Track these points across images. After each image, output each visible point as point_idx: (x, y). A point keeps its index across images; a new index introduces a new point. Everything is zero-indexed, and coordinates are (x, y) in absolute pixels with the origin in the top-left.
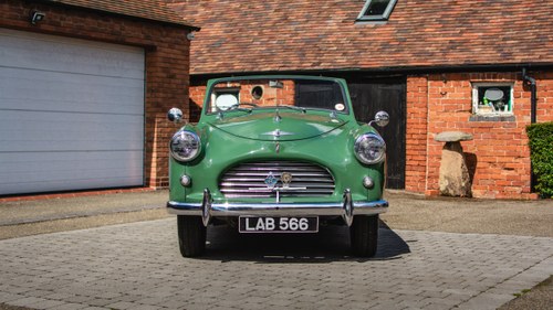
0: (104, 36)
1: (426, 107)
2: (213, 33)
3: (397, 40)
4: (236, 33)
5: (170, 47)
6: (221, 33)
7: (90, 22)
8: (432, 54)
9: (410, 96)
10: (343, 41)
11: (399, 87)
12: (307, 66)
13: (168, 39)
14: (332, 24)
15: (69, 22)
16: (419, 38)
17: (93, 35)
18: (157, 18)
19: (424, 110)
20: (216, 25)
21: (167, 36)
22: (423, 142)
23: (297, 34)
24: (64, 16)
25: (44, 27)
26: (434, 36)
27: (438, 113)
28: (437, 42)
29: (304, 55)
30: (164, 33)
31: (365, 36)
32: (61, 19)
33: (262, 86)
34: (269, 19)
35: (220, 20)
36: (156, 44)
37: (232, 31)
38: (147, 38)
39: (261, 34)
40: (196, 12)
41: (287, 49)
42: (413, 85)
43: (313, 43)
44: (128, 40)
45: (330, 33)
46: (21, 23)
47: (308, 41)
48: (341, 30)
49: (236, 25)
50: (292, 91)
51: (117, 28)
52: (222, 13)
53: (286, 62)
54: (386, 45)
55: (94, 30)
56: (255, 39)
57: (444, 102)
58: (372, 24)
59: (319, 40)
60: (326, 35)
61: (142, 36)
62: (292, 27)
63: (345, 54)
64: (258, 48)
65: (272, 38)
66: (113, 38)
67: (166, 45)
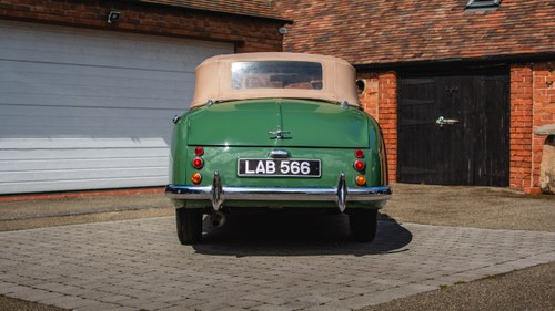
0: (186, 32)
1: (531, 98)
2: (322, 27)
3: (505, 27)
4: (345, 25)
5: (259, 41)
6: (330, 26)
7: (170, 20)
8: (539, 41)
9: (514, 87)
10: (450, 30)
11: (502, 78)
12: (409, 57)
13: (258, 34)
14: (441, 13)
15: (148, 20)
16: (528, 24)
17: (175, 32)
18: (246, 13)
19: (528, 101)
20: (327, 18)
21: (257, 30)
22: (528, 136)
23: (403, 25)
24: (143, 14)
25: (122, 25)
26: (545, 21)
27: (544, 105)
28: (546, 28)
29: (407, 46)
30: (253, 28)
31: (473, 23)
32: (141, 17)
33: (365, 81)
34: (378, 10)
35: (331, 13)
36: (244, 39)
37: (341, 23)
38: (235, 33)
39: (368, 25)
40: (309, 6)
41: (391, 40)
42: (516, 74)
43: (419, 33)
44: (213, 36)
45: (438, 21)
46: (98, 23)
47: (414, 32)
48: (449, 19)
49: (345, 17)
50: (394, 85)
51: (201, 24)
52: (335, 6)
53: (388, 54)
54: (492, 33)
55: (176, 27)
56: (362, 31)
57: (550, 92)
58: (481, 11)
59: (425, 29)
60: (433, 25)
61: (228, 32)
62: (400, 18)
63: (448, 44)
64: (364, 41)
65: (378, 30)
66: (197, 34)
67: (256, 40)
